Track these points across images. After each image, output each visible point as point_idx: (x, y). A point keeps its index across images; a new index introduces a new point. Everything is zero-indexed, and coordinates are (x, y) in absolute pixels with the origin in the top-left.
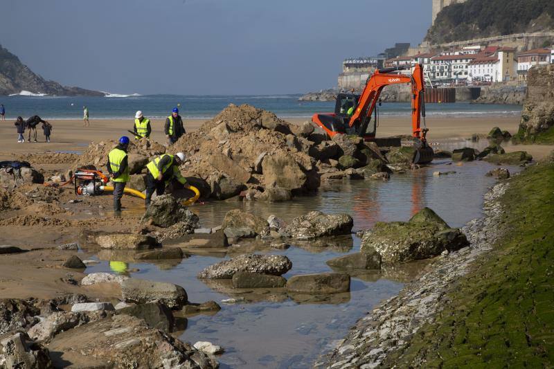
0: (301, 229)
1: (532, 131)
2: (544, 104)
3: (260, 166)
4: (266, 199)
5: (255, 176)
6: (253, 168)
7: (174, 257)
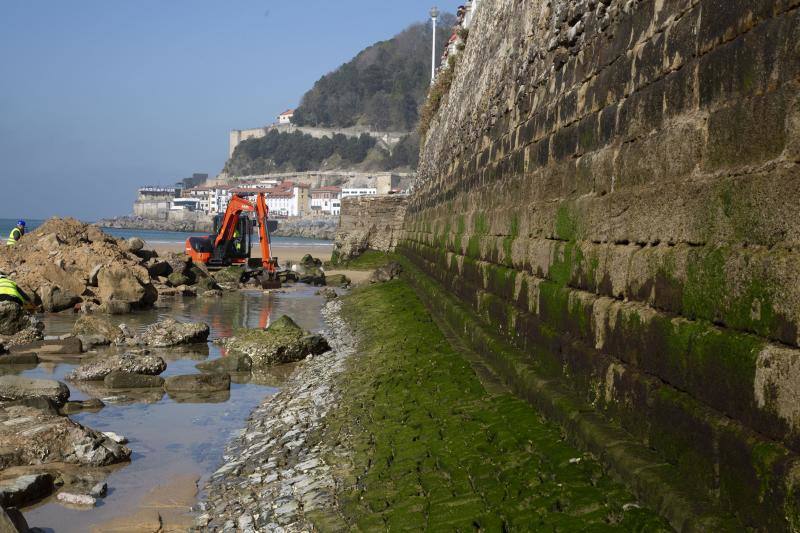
0: (157, 337)
1: (345, 258)
2: (355, 232)
3: (95, 279)
4: (104, 311)
5: (89, 288)
6: (88, 280)
7: (29, 362)
